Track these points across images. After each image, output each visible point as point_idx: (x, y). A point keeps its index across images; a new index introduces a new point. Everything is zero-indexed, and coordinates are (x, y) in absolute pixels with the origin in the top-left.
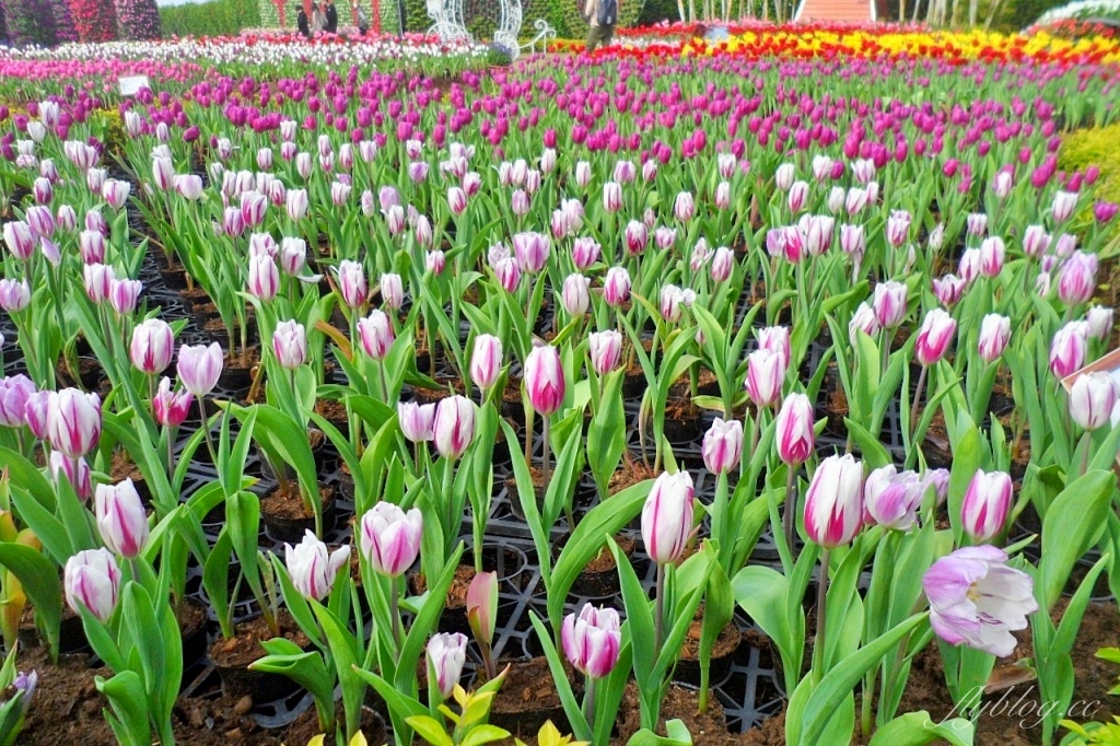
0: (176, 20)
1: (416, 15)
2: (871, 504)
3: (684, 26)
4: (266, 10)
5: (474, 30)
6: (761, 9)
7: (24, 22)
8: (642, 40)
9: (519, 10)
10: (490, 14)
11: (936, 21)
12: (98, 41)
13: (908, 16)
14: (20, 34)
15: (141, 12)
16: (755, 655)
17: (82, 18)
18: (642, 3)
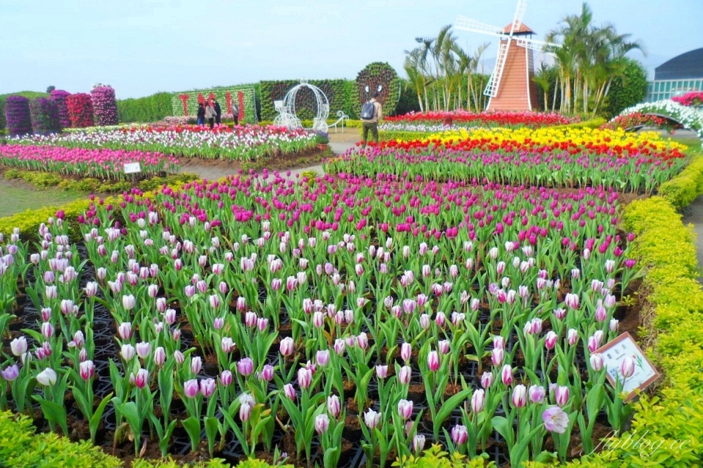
0: (122, 108)
1: (267, 107)
2: (531, 398)
3: (424, 115)
4: (176, 103)
5: (300, 115)
6: (466, 102)
7: (41, 116)
8: (400, 125)
9: (327, 106)
10: (309, 106)
11: (565, 110)
12: (84, 126)
13: (550, 107)
14: (39, 123)
15: (108, 109)
16: (497, 449)
17: (74, 113)
18: (397, 99)
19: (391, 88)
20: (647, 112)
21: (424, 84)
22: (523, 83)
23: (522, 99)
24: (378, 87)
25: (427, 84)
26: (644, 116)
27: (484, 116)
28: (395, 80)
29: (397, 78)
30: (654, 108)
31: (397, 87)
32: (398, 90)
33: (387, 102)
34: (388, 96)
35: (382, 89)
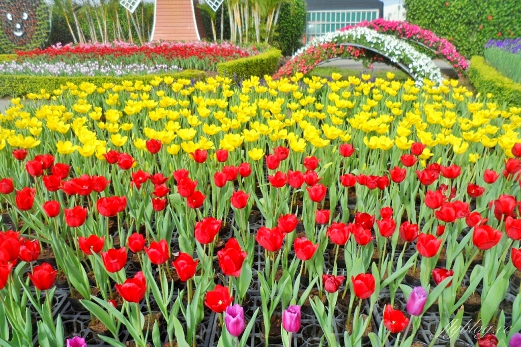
3: (79, 47)
18: (49, 28)
19: (39, 16)
20: (342, 42)
21: (73, 9)
22: (188, 10)
23: (189, 28)
24: (23, 15)
25: (76, 10)
26: (339, 47)
27: (147, 48)
28: (42, 6)
29: (45, 4)
30: (350, 37)
31: (46, 15)
32: (48, 18)
33: (36, 33)
34: (37, 25)
35: (29, 17)
